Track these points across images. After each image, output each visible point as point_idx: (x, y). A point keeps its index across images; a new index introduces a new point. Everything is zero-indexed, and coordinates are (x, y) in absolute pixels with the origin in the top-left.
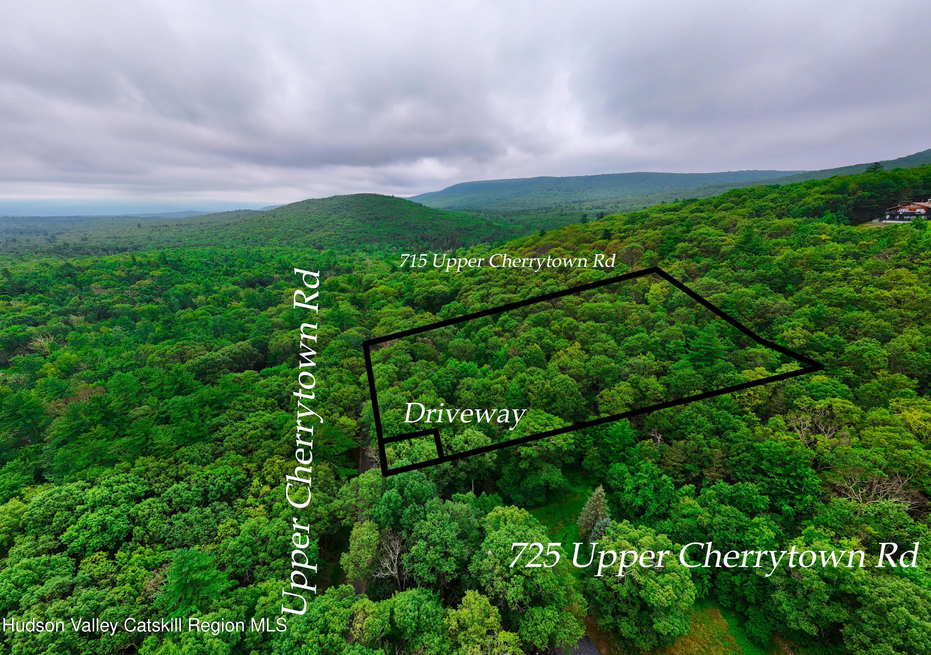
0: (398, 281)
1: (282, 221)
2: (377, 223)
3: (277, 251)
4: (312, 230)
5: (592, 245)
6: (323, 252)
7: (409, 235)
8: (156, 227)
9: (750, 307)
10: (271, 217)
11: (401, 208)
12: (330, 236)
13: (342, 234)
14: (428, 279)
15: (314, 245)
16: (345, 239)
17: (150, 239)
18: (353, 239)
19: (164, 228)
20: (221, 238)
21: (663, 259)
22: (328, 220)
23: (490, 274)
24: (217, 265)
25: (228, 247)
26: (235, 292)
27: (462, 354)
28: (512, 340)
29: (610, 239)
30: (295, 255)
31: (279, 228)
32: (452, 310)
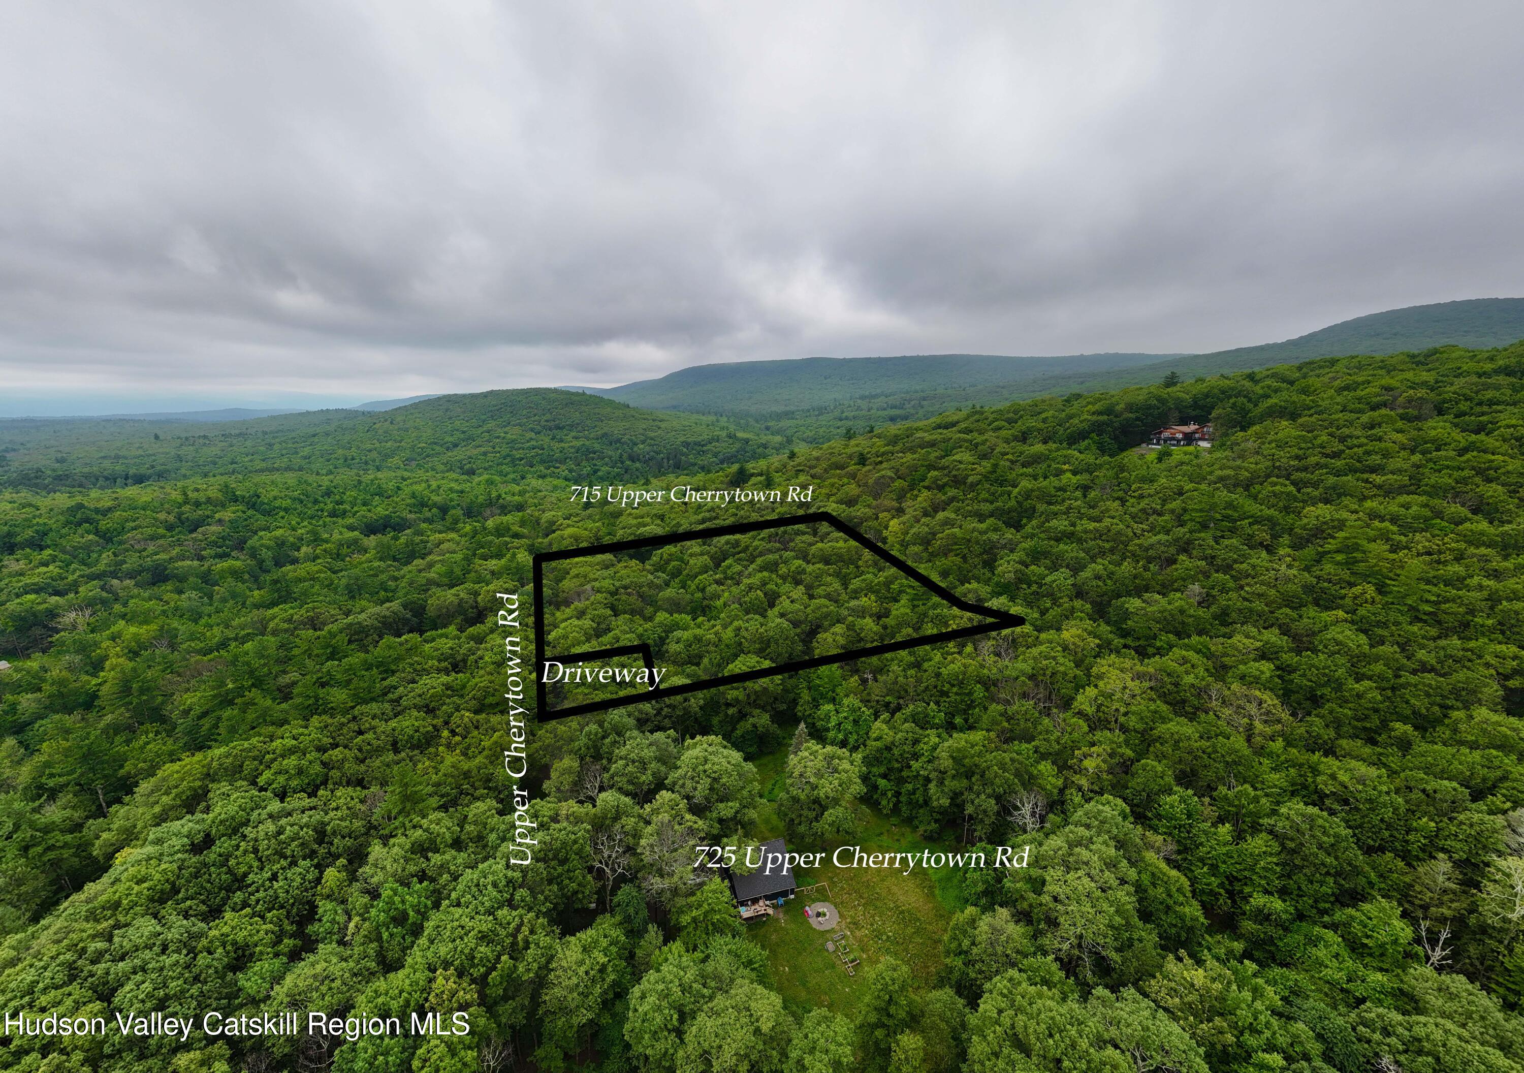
0: (594, 521)
1: (407, 430)
2: (559, 434)
3: (404, 479)
4: (456, 446)
5: (843, 472)
6: (477, 479)
7: (610, 453)
8: (187, 439)
9: (977, 543)
10: (387, 424)
11: (597, 411)
12: (485, 454)
13: (505, 451)
14: (636, 518)
15: (461, 468)
16: (509, 459)
17: (179, 458)
18: (521, 459)
19: (201, 441)
20: (305, 458)
21: (912, 490)
22: (481, 430)
23: (717, 511)
24: (316, 502)
25: (324, 472)
26: (356, 541)
27: (675, 607)
28: (733, 589)
29: (864, 465)
30: (434, 484)
31: (400, 442)
32: (665, 556)
